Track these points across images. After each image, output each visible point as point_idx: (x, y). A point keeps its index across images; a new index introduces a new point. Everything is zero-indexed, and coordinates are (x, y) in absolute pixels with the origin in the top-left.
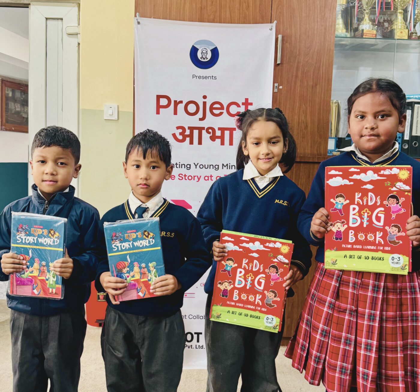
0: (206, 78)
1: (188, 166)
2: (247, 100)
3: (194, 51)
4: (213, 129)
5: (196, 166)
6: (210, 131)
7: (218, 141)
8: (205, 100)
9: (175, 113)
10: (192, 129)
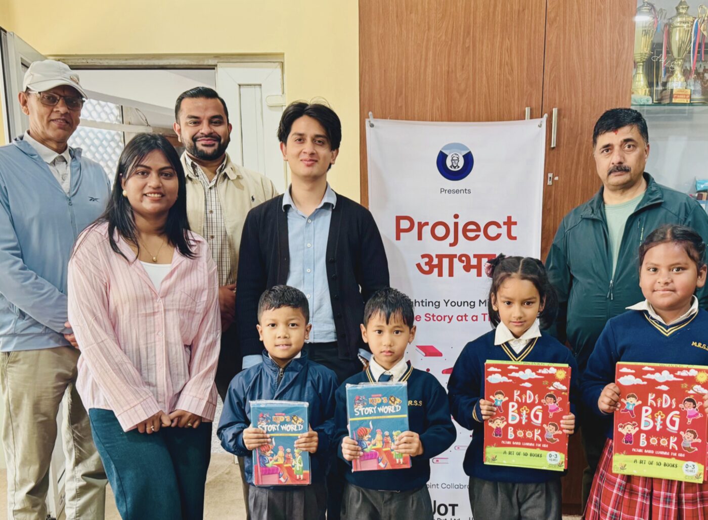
0: (457, 191)
1: (437, 304)
2: (509, 218)
3: (442, 158)
4: (467, 257)
5: (447, 303)
6: (464, 259)
7: (474, 271)
8: (456, 220)
9: (420, 238)
10: (440, 257)
